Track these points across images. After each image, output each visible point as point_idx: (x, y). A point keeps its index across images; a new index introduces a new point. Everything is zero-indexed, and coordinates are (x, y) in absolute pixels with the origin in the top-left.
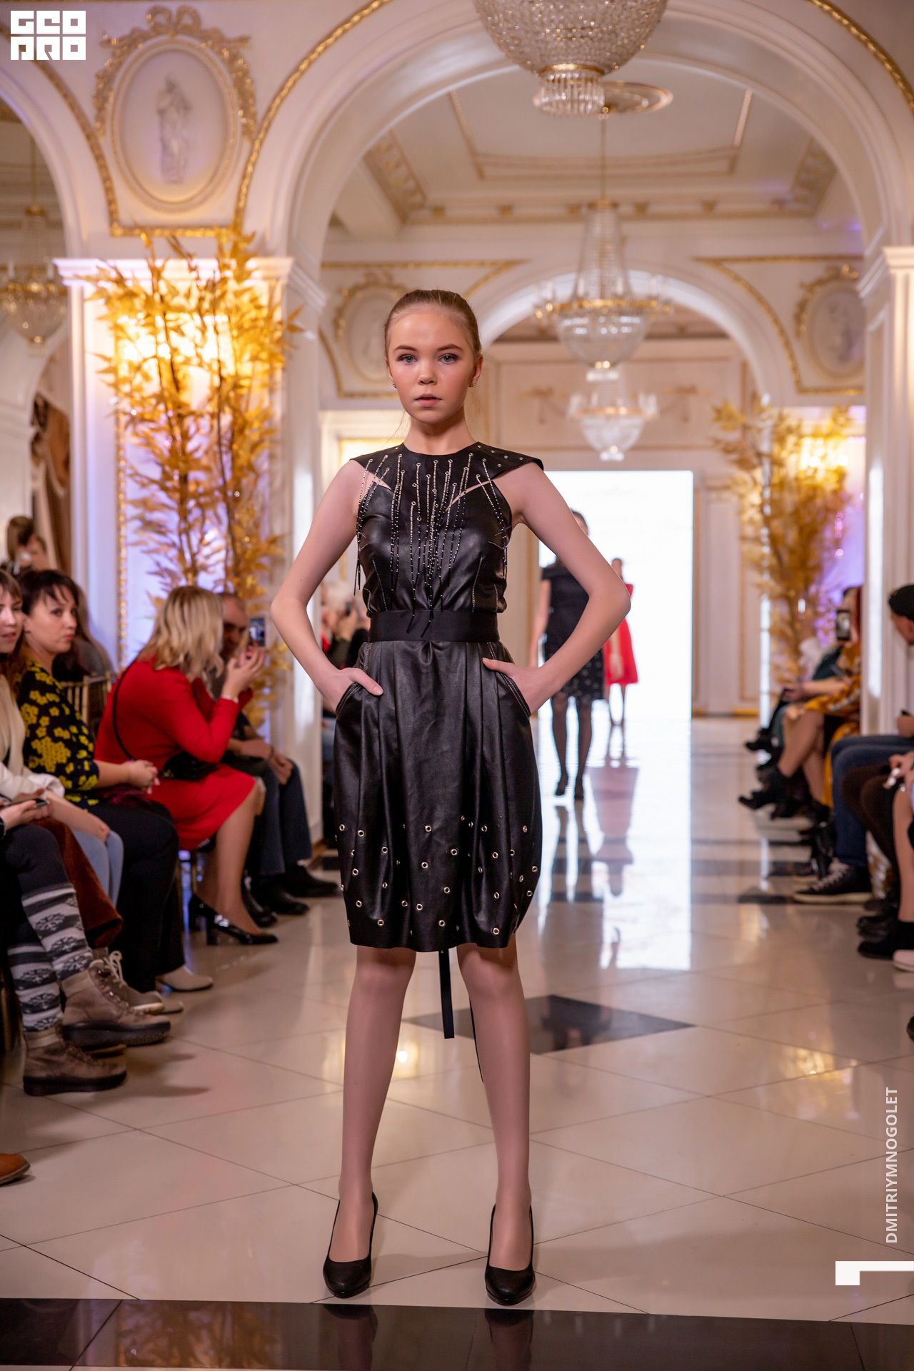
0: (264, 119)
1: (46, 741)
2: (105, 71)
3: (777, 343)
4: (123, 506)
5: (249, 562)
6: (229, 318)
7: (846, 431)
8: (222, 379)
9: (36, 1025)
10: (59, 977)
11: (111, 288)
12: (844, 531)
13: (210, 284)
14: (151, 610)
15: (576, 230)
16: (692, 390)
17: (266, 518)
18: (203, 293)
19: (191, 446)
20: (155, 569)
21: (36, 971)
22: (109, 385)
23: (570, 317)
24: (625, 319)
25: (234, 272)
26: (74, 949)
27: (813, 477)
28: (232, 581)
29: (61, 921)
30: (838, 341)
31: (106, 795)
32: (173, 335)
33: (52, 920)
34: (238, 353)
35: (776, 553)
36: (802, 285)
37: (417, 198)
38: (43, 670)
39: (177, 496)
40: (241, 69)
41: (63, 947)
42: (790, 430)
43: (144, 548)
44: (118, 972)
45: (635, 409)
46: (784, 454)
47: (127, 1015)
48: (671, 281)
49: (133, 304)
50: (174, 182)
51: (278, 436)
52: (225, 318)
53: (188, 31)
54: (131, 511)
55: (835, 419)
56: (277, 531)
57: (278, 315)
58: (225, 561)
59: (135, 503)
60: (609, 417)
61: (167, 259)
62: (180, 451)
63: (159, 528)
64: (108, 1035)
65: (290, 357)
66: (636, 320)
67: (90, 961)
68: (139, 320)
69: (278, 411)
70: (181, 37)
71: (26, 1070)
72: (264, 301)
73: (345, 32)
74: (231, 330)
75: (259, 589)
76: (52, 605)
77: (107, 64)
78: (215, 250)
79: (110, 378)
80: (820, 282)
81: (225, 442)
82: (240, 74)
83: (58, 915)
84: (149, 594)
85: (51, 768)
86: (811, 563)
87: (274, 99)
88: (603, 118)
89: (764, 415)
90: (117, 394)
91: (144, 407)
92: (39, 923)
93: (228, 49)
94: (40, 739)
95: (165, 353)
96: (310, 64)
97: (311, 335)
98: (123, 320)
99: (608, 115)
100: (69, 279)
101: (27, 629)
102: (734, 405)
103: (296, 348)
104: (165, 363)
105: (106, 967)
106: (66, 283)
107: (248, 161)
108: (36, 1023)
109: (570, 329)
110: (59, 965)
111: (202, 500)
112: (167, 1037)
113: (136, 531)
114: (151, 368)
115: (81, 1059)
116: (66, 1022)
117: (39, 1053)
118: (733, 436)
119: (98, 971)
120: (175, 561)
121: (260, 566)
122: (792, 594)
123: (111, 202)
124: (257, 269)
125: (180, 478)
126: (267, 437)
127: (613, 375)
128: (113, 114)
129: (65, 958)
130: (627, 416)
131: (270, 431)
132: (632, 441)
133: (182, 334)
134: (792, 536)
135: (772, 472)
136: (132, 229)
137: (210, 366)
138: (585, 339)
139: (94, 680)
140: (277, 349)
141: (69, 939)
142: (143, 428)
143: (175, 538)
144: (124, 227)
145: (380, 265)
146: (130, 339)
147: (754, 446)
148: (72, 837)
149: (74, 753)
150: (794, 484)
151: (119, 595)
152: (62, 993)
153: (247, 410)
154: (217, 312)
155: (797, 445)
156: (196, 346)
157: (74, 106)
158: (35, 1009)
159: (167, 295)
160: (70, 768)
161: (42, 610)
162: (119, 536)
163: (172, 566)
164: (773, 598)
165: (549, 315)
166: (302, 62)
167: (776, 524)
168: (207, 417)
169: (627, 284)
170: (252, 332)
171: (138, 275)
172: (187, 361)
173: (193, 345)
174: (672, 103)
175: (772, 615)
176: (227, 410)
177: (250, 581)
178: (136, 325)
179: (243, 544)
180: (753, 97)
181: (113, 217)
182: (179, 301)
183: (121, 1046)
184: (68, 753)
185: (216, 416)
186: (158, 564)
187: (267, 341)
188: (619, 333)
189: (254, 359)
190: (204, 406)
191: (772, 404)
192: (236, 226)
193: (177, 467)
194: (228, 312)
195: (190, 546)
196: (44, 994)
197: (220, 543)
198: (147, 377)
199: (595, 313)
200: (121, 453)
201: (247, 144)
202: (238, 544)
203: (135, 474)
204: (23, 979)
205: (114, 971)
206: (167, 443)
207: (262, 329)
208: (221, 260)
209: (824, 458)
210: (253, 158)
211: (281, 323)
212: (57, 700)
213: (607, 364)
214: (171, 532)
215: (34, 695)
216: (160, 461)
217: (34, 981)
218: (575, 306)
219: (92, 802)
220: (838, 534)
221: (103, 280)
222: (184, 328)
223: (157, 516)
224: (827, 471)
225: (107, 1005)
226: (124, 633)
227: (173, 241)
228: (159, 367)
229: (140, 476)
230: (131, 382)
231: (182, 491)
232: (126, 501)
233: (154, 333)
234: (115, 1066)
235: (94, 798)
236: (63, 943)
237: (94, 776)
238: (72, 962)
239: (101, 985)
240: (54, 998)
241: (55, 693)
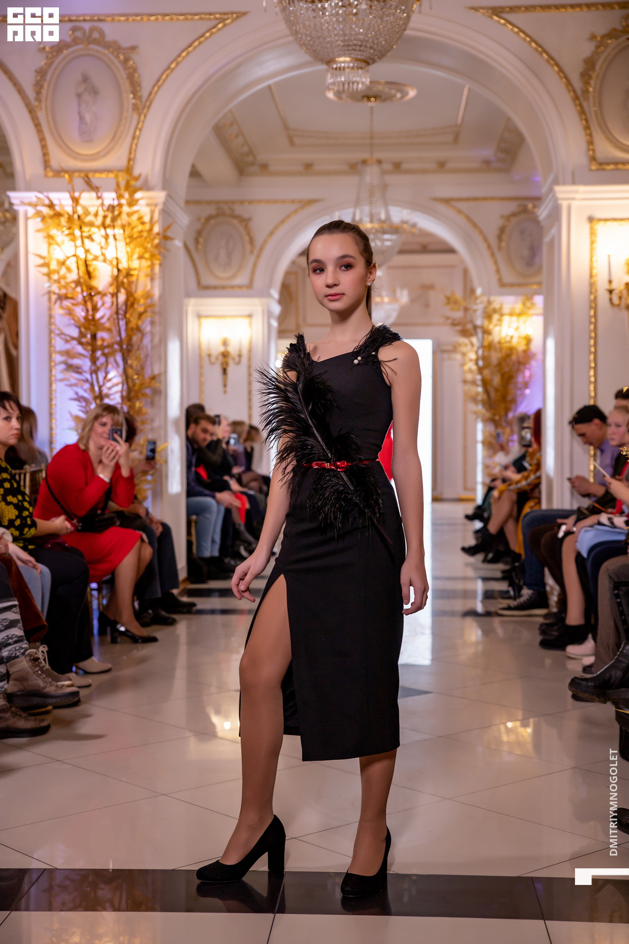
0: (147, 100)
1: (2, 505)
2: (41, 68)
3: (486, 254)
4: (54, 356)
5: (137, 392)
6: (124, 232)
7: (531, 312)
8: (119, 270)
10: (5, 661)
11: (45, 211)
12: (530, 377)
13: (111, 209)
14: (72, 424)
15: (354, 179)
16: (431, 287)
17: (148, 363)
18: (106, 213)
19: (98, 315)
20: (75, 396)
22: (44, 274)
24: (387, 236)
25: (127, 200)
26: (16, 642)
27: (510, 342)
28: (126, 404)
29: (7, 623)
30: (526, 253)
31: (40, 542)
32: (86, 241)
33: (1, 622)
34: (130, 254)
35: (486, 391)
36: (502, 217)
37: (250, 159)
39: (89, 348)
40: (131, 67)
41: (8, 640)
42: (495, 311)
43: (68, 383)
44: (45, 659)
45: (394, 298)
46: (491, 327)
47: (49, 687)
48: (417, 212)
49: (60, 221)
50: (87, 141)
51: (157, 309)
52: (121, 231)
53: (96, 42)
54: (58, 358)
55: (524, 304)
56: (156, 372)
57: (156, 229)
58: (122, 391)
59: (61, 353)
60: (377, 304)
61: (83, 191)
62: (90, 317)
63: (77, 370)
64: (37, 701)
65: (164, 257)
66: (394, 237)
67: (26, 650)
68: (64, 232)
69: (156, 293)
70: (92, 46)
72: (147, 219)
73: (200, 43)
74: (125, 239)
75: (144, 410)
76: (4, 414)
77: (43, 63)
78: (113, 185)
79: (45, 270)
80: (514, 215)
82: (131, 70)
83: (6, 619)
84: (70, 413)
85: (5, 523)
86: (509, 398)
87: (153, 87)
88: (372, 105)
89: (479, 301)
90: (49, 281)
91: (67, 289)
93: (123, 54)
95: (81, 253)
96: (178, 64)
97: (178, 243)
98: (54, 232)
99: (374, 103)
100: (18, 205)
102: (459, 295)
103: (168, 250)
104: (81, 260)
105: (37, 655)
106: (16, 207)
107: (136, 128)
110: (5, 653)
111: (106, 351)
113: (62, 372)
114: (72, 263)
115: (20, 716)
116: (9, 691)
118: (458, 315)
119: (31, 657)
120: (88, 391)
121: (144, 395)
122: (497, 418)
123: (45, 154)
124: (142, 198)
125: (91, 336)
126: (149, 310)
128: (47, 97)
129: (9, 648)
130: (389, 303)
131: (152, 306)
132: (392, 319)
133: (92, 240)
134: (497, 380)
135: (483, 338)
136: (59, 173)
137: (111, 262)
140: (156, 252)
141: (13, 635)
142: (67, 303)
143: (88, 376)
144: (54, 171)
145: (226, 202)
146: (58, 244)
147: (472, 322)
149: (20, 513)
150: (498, 346)
151: (51, 414)
152: (8, 672)
153: (136, 291)
154: (116, 227)
155: (500, 320)
156: (102, 248)
157: (20, 91)
159: (82, 215)
160: (18, 522)
162: (50, 375)
163: (86, 395)
164: (485, 421)
166: (172, 63)
167: (486, 372)
168: (109, 296)
169: (387, 214)
170: (139, 240)
171: (64, 202)
172: (96, 258)
173: (99, 247)
174: (415, 96)
175: (483, 432)
176: (123, 291)
177: (138, 404)
178: (62, 235)
179: (133, 380)
180: (469, 90)
181: (46, 164)
182: (90, 219)
184: (17, 513)
186: (77, 393)
187: (149, 246)
188: (382, 245)
189: (141, 257)
190: (107, 289)
191: (483, 294)
192: (129, 170)
193: (90, 329)
194: (123, 227)
195: (98, 382)
197: (118, 380)
198: (69, 270)
200: (52, 320)
201: (135, 117)
202: (130, 380)
203: (61, 334)
205: (42, 658)
206: (83, 314)
207: (146, 238)
208: (118, 193)
209: (517, 329)
210: (140, 126)
211: (158, 234)
212: (9, 477)
214: (85, 372)
216: (77, 324)
219: (31, 547)
220: (527, 379)
221: (40, 205)
222: (94, 237)
223: (76, 362)
224: (519, 337)
225: (37, 679)
226: (54, 440)
227: (86, 179)
228: (77, 263)
229: (65, 335)
230: (58, 273)
231: (93, 345)
232: (56, 352)
233: (74, 239)
234: (43, 720)
235: (32, 545)
236: (8, 638)
237: (34, 529)
238: (14, 651)
239: (32, 666)
240: (2, 674)
241: (7, 472)
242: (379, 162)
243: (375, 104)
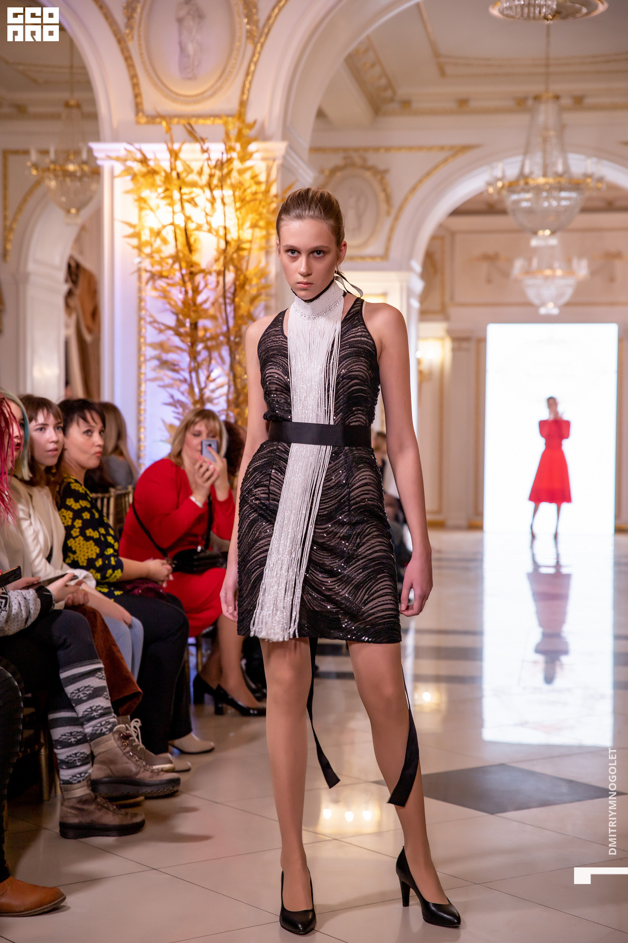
0: (264, 26)
1: (80, 540)
4: (143, 349)
6: (234, 195)
8: (227, 243)
9: (70, 778)
10: (88, 738)
11: (137, 167)
13: (219, 163)
14: (166, 435)
15: (524, 118)
16: (618, 255)
18: (213, 171)
19: (200, 299)
20: (170, 400)
21: (71, 733)
22: (134, 247)
23: (518, 192)
24: (563, 194)
25: (238, 153)
26: (101, 715)
28: (233, 411)
29: (91, 692)
31: (128, 587)
32: (187, 206)
33: (83, 690)
34: (240, 222)
37: (389, 94)
38: (76, 481)
39: (189, 339)
41: (92, 713)
43: (161, 383)
44: (137, 737)
45: (569, 271)
47: (143, 772)
48: (605, 162)
49: (154, 180)
50: (190, 79)
51: (273, 291)
52: (230, 192)
54: (150, 352)
57: (274, 190)
58: (228, 395)
59: (153, 346)
60: (547, 278)
61: (184, 142)
62: (191, 302)
63: (173, 367)
64: (127, 789)
66: (573, 195)
67: (114, 725)
68: (159, 194)
69: (272, 270)
71: (61, 817)
72: (262, 178)
74: (235, 203)
76: (84, 427)
78: (222, 135)
81: (229, 295)
83: (89, 686)
84: (163, 421)
85: (83, 562)
87: (273, 10)
90: (139, 255)
91: (162, 266)
92: (73, 693)
94: (74, 538)
95: (180, 221)
98: (146, 193)
100: (103, 159)
101: (66, 447)
104: (180, 229)
105: (128, 732)
106: (99, 162)
107: (251, 61)
108: (71, 777)
109: (518, 202)
110: (88, 729)
111: (209, 343)
112: (177, 791)
113: (154, 370)
114: (169, 233)
115: (108, 809)
116: (93, 777)
117: (73, 803)
119: (120, 735)
120: (186, 394)
123: (137, 95)
124: (257, 151)
125: (191, 324)
126: (263, 291)
127: (553, 242)
128: (140, 23)
129: (93, 723)
130: (563, 277)
131: (266, 287)
132: (566, 298)
133: (196, 205)
136: (154, 118)
137: (217, 231)
138: (529, 211)
139: (119, 492)
141: (97, 707)
142: (161, 283)
143: (187, 375)
144: (147, 116)
145: (356, 150)
146: (152, 210)
148: (103, 620)
149: (102, 550)
151: (139, 422)
152: (92, 753)
153: (247, 269)
154: (224, 187)
156: (207, 214)
157: (108, 16)
158: (70, 765)
159: (182, 172)
160: (99, 563)
161: (76, 432)
162: (139, 373)
163: (183, 398)
165: (499, 191)
168: (214, 274)
169: (566, 164)
170: (252, 204)
171: (159, 156)
172: (199, 228)
173: (204, 214)
174: (607, 11)
176: (231, 268)
178: (157, 197)
181: (138, 108)
182: (193, 177)
183: (141, 798)
184: (98, 551)
185: (222, 273)
186: (172, 397)
187: (265, 211)
188: (559, 205)
189: (254, 226)
190: (212, 266)
192: (240, 115)
193: (189, 316)
194: (233, 187)
195: (198, 382)
196: (78, 752)
197: (223, 380)
198: (165, 241)
199: (538, 189)
200: (143, 304)
201: (250, 47)
202: (238, 380)
203: (154, 322)
204: (61, 739)
205: (134, 735)
206: (181, 297)
207: (261, 202)
208: (228, 144)
210: (255, 59)
211: (276, 196)
212: (89, 506)
213: (548, 232)
214: (183, 370)
215: (70, 502)
216: (174, 310)
217: (70, 741)
218: (522, 183)
219: (117, 593)
221: (130, 160)
222: (197, 200)
223: (171, 357)
225: (127, 763)
226: (142, 454)
227: (189, 128)
228: (175, 232)
229: (158, 323)
230: (152, 245)
231: (193, 336)
232: (146, 344)
233: (171, 204)
234: (135, 815)
235: (119, 590)
236: (92, 710)
237: (119, 570)
238: (100, 727)
239: (122, 746)
240: (86, 756)
241: (86, 499)
242: (557, 97)
243: (552, 22)
